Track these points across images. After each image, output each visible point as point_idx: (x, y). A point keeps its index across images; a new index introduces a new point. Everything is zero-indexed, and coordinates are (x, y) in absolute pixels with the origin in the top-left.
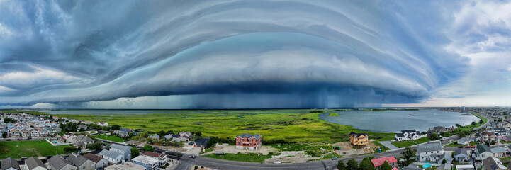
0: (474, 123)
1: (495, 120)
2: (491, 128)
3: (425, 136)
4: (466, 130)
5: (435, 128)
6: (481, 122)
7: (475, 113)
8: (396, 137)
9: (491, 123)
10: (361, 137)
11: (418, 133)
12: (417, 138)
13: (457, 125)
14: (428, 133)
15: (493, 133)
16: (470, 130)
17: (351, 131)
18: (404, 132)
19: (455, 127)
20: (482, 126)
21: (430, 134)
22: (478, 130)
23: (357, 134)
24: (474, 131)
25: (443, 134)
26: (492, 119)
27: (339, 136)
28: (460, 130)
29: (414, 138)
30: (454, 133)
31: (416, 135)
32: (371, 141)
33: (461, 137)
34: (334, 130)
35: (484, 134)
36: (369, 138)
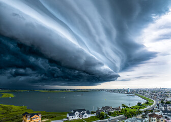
0: (139, 104)
1: (162, 102)
2: (158, 111)
3: (94, 115)
4: (133, 110)
5: (103, 108)
6: (147, 103)
7: (141, 95)
8: (68, 116)
9: (158, 105)
10: (34, 117)
11: (88, 112)
12: (87, 117)
13: (124, 106)
14: (96, 112)
15: (161, 116)
16: (136, 110)
17: (24, 112)
18: (75, 111)
19: (121, 108)
20: (148, 107)
21: (99, 114)
22: (145, 112)
23: (30, 114)
24: (140, 112)
25: (110, 114)
26: (159, 102)
27: (11, 118)
28: (126, 111)
29: (84, 118)
30: (120, 113)
31: (86, 114)
32: (45, 120)
33: (128, 118)
34: (5, 111)
35: (150, 116)
36: (43, 118)
